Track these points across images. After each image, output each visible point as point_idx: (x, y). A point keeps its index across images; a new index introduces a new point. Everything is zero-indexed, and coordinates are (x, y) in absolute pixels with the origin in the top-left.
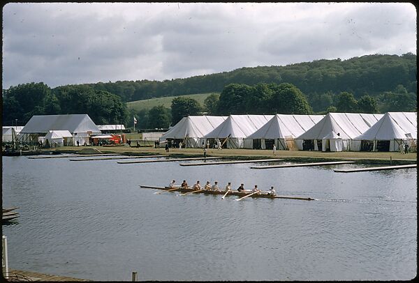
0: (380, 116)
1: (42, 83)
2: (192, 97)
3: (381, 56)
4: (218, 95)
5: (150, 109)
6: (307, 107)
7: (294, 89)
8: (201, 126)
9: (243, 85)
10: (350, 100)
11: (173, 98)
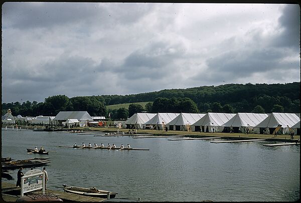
0: (234, 115)
1: (64, 96)
2: (139, 103)
3: (234, 84)
4: (152, 103)
5: (118, 109)
6: (197, 110)
7: (190, 100)
8: (143, 118)
9: (165, 98)
10: (219, 106)
11: (130, 104)
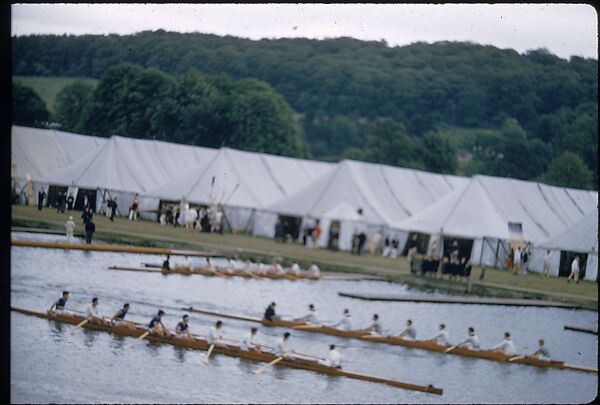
3: (478, 47)
4: (94, 83)
9: (151, 70)
10: (397, 137)
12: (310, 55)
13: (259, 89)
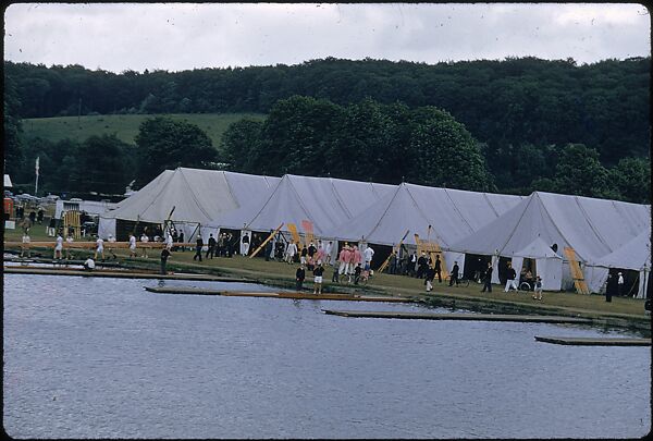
2: (191, 118)
5: (82, 140)
12: (491, 80)
13: (438, 117)
